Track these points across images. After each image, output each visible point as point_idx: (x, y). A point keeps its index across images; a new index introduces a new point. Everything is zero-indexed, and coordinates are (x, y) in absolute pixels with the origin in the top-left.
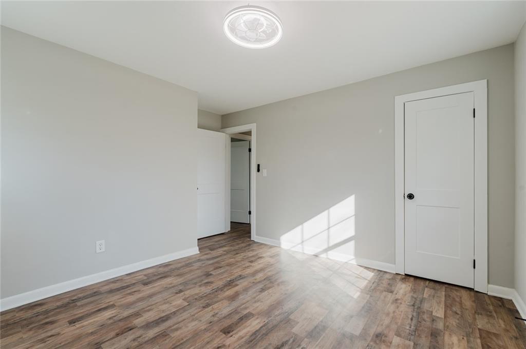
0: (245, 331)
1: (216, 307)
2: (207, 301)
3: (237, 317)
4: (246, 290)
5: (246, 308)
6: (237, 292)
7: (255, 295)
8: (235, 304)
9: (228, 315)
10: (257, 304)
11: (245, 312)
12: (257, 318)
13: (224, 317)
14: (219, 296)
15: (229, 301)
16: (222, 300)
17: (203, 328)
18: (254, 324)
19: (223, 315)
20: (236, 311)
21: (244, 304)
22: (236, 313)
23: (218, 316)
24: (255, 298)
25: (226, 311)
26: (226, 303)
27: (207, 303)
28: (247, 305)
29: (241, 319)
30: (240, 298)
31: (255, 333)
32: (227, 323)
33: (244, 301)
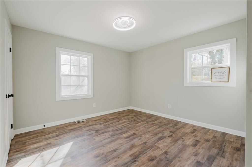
0: (128, 134)
1: (140, 142)
2: (146, 145)
3: (131, 138)
4: (125, 152)
5: (127, 141)
6: (131, 150)
7: (121, 147)
8: (132, 143)
9: (134, 139)
10: (121, 142)
11: (127, 139)
12: (123, 137)
13: (136, 138)
14: (141, 148)
15: (135, 145)
16: (138, 146)
17: (143, 135)
18: (125, 135)
19: (136, 139)
20: (131, 140)
21: (128, 143)
22: (131, 139)
23: (139, 139)
24: (121, 146)
25: (135, 140)
26: (136, 144)
27: (146, 144)
28: (126, 142)
29: (129, 137)
30: (129, 146)
31: (125, 133)
32: (134, 136)
33: (127, 144)
